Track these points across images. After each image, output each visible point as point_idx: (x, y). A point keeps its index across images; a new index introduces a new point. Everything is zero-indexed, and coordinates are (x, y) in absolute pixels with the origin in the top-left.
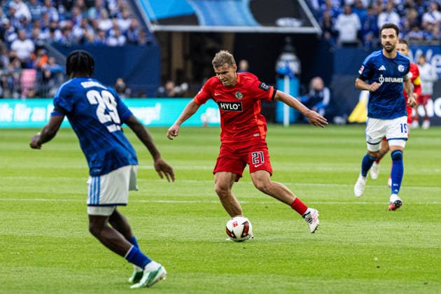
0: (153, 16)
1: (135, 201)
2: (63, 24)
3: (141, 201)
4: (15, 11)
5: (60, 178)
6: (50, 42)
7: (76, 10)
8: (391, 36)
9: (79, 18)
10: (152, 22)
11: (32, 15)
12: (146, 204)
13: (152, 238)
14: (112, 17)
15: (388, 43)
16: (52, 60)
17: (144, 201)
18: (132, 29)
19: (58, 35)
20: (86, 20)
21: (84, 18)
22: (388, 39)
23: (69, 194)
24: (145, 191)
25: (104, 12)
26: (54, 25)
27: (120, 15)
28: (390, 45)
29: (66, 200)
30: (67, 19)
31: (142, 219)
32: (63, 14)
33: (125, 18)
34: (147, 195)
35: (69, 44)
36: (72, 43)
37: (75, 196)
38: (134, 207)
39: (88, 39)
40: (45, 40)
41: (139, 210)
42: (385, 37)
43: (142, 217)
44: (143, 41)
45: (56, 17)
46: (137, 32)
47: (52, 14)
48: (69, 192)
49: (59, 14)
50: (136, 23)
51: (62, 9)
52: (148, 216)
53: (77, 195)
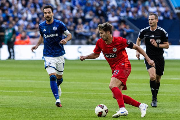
0: (176, 5)
1: (168, 95)
2: (133, 9)
3: (172, 95)
4: (109, 2)
5: (132, 84)
6: (127, 17)
7: (139, 2)
8: (49, 13)
9: (141, 7)
10: (176, 8)
11: (118, 4)
12: (174, 96)
13: (177, 113)
14: (157, 6)
15: (48, 17)
16: (128, 27)
17: (173, 95)
18: (166, 12)
19: (130, 14)
20: (144, 7)
21: (143, 6)
22: (48, 14)
23: (137, 92)
24: (173, 90)
25: (152, 3)
26: (128, 9)
27: (160, 5)
28: (49, 17)
29: (135, 94)
30: (135, 7)
31: (172, 104)
32: (133, 4)
33: (163, 6)
34: (174, 92)
35: (136, 19)
36: (137, 18)
37: (139, 93)
38: (168, 98)
39: (145, 16)
40: (124, 17)
41: (171, 99)
42: (46, 13)
43: (172, 103)
44: (171, 18)
45: (129, 5)
46: (169, 13)
47: (127, 4)
48: (137, 90)
49: (131, 5)
50: (168, 9)
51: (132, 2)
52: (175, 102)
53: (140, 92)
